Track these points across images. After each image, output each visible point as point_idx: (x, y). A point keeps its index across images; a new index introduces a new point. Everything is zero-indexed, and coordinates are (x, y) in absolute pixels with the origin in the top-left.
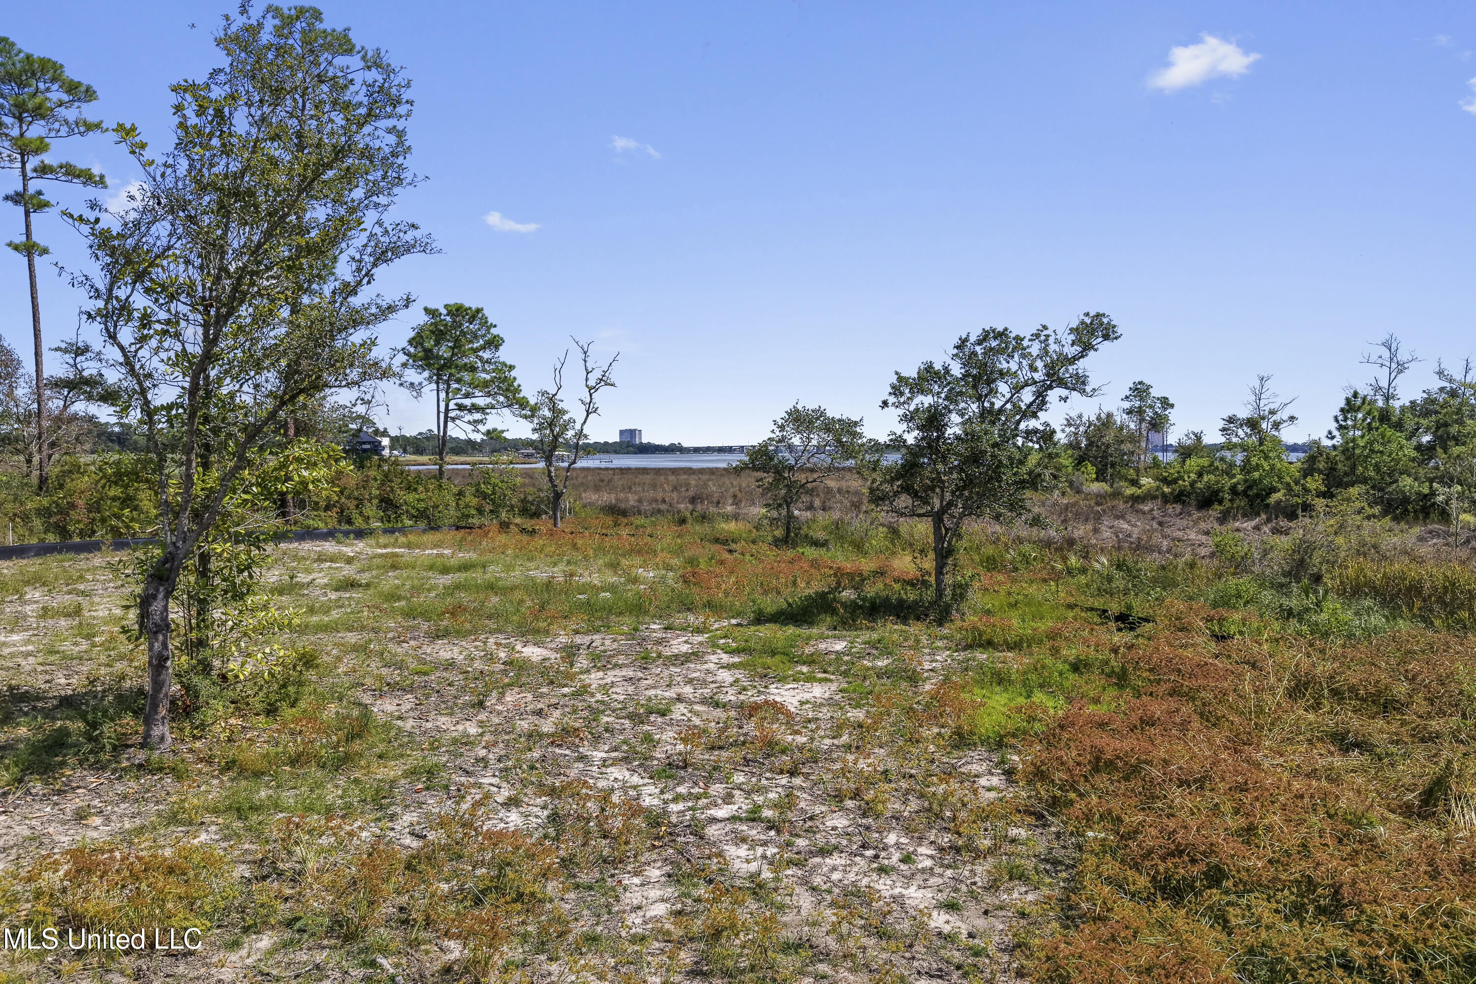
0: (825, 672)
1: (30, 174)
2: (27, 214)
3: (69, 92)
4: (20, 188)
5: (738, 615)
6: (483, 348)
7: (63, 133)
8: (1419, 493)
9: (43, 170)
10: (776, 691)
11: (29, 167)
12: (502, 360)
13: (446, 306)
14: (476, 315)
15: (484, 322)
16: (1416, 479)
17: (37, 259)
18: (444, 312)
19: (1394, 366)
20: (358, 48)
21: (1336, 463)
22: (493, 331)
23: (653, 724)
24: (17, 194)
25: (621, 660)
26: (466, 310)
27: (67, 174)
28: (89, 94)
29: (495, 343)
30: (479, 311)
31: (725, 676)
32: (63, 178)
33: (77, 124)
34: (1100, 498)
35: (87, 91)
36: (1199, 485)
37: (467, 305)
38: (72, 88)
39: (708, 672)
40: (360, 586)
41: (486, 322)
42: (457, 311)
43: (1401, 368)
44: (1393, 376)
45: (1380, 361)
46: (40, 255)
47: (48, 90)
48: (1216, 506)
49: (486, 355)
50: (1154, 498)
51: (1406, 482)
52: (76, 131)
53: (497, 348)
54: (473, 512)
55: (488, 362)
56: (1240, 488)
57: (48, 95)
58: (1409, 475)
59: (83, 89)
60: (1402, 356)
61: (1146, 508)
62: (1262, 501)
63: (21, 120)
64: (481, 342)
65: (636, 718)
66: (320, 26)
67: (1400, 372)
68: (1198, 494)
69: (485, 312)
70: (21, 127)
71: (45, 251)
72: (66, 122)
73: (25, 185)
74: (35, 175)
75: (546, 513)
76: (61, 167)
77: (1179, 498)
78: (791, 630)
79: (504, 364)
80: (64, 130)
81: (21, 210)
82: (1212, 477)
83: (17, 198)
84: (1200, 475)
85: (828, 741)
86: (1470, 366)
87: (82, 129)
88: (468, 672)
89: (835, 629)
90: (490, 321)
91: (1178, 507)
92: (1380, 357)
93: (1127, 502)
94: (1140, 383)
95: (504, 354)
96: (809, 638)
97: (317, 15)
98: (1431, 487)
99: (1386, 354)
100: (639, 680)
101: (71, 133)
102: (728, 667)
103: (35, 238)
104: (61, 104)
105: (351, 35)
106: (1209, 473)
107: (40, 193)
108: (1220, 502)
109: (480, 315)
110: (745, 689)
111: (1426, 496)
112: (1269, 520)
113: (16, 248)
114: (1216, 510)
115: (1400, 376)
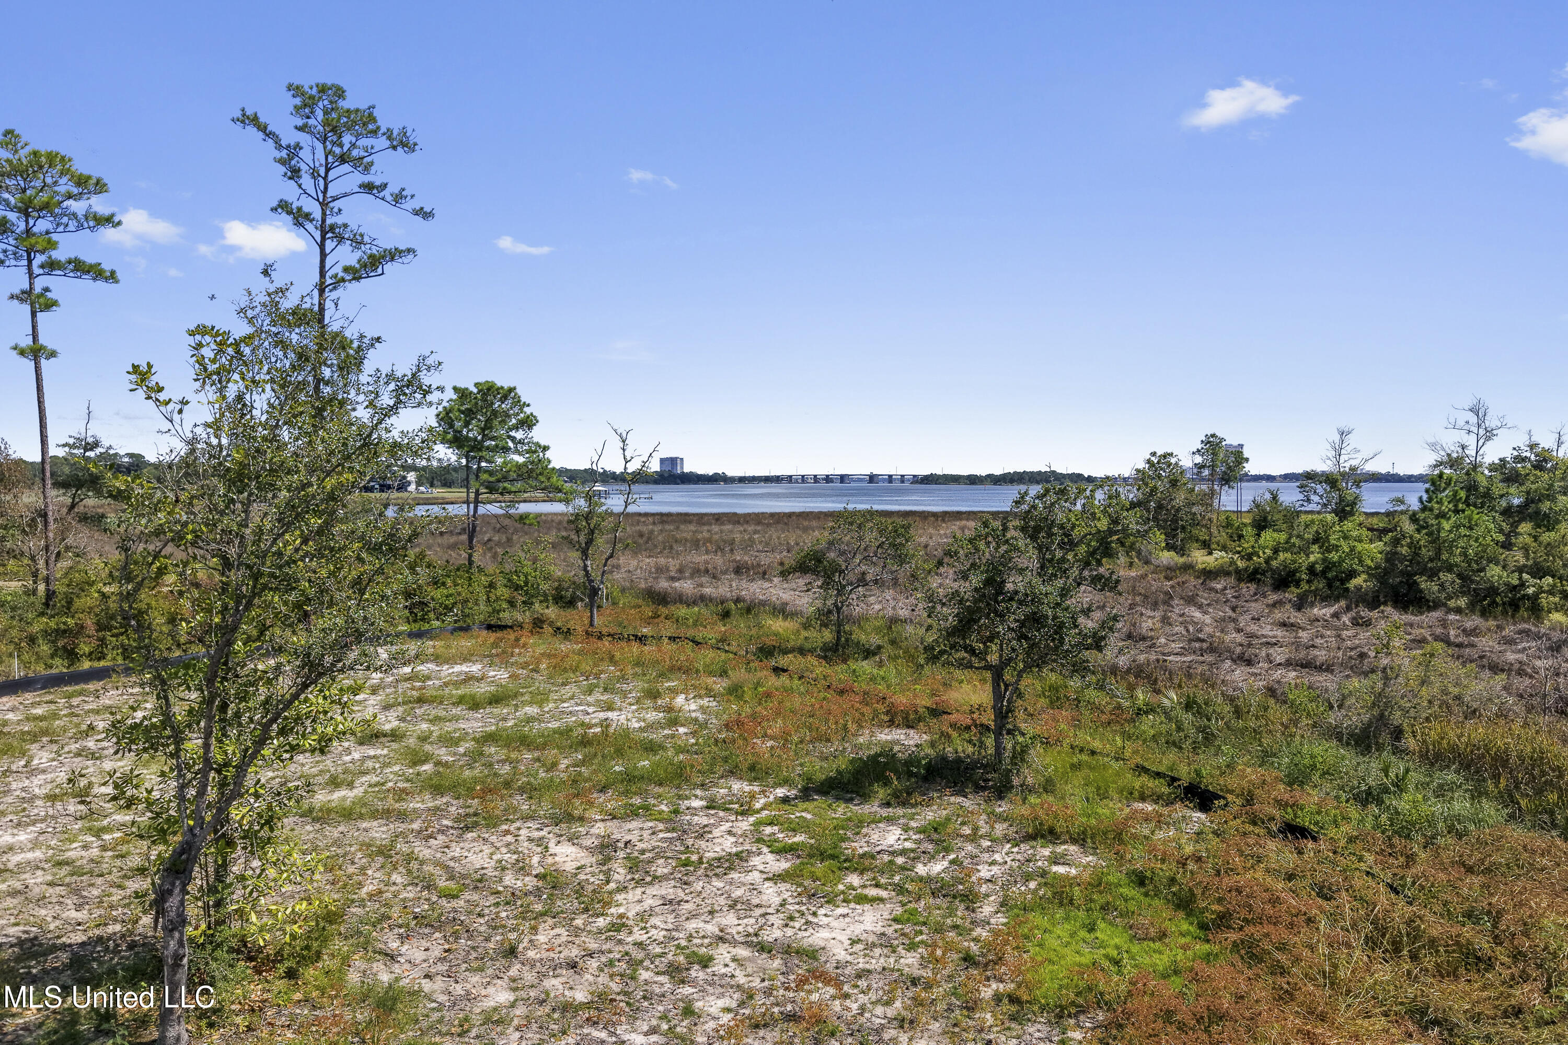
0: (877, 886)
1: (37, 271)
2: (34, 314)
3: (78, 184)
4: (26, 286)
5: (786, 782)
6: (516, 428)
7: (72, 227)
8: (1507, 584)
9: (52, 266)
10: (825, 920)
11: (35, 264)
12: (535, 440)
13: (476, 385)
14: (508, 393)
15: (517, 401)
16: (1504, 567)
17: (43, 362)
18: (475, 391)
19: (1482, 432)
20: (383, 130)
21: (1420, 548)
22: (528, 410)
23: (693, 983)
24: (23, 292)
25: (661, 868)
26: (498, 389)
27: (76, 269)
28: (100, 187)
29: (528, 423)
30: (511, 390)
31: (771, 894)
32: (71, 274)
33: (86, 217)
34: (1170, 571)
35: (98, 183)
36: (1274, 563)
37: (499, 384)
38: (82, 181)
39: (753, 888)
40: (385, 736)
41: (519, 401)
42: (488, 390)
43: (1489, 435)
44: (1480, 443)
45: (1467, 427)
46: (47, 358)
47: (55, 183)
48: (1293, 589)
49: (519, 435)
50: (1227, 574)
51: (1494, 573)
52: (86, 225)
53: (530, 427)
54: (505, 605)
55: (521, 442)
56: (1319, 568)
57: (56, 188)
58: (1497, 564)
59: (94, 181)
60: (1491, 422)
61: (1219, 586)
62: (1342, 584)
63: (27, 215)
64: (514, 421)
65: (675, 972)
66: (344, 104)
67: (1488, 439)
68: (1273, 571)
69: (518, 391)
70: (27, 222)
71: (53, 354)
72: (74, 215)
73: (31, 284)
74: (41, 271)
75: (582, 600)
76: (70, 262)
77: (1253, 576)
78: (841, 811)
79: (538, 445)
80: (72, 225)
81: (26, 308)
82: (1288, 555)
83: (25, 296)
84: (1276, 551)
85: (879, 1010)
86: (1563, 439)
87: (92, 224)
88: (498, 892)
89: (888, 804)
90: (523, 400)
91: (1253, 587)
92: (1467, 422)
93: (1199, 577)
94: (1213, 436)
95: (538, 435)
96: (860, 823)
97: (340, 93)
98: (1520, 579)
99: (1473, 419)
100: (679, 903)
101: (80, 227)
102: (776, 878)
103: (42, 340)
104: (70, 196)
105: (376, 113)
106: (1286, 550)
107: (47, 290)
108: (1297, 585)
109: (513, 394)
110: (791, 918)
111: (1515, 587)
112: (1348, 608)
113: (22, 353)
114: (1292, 594)
115: (1488, 443)
